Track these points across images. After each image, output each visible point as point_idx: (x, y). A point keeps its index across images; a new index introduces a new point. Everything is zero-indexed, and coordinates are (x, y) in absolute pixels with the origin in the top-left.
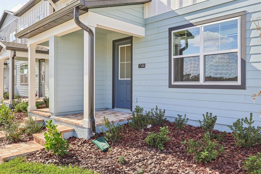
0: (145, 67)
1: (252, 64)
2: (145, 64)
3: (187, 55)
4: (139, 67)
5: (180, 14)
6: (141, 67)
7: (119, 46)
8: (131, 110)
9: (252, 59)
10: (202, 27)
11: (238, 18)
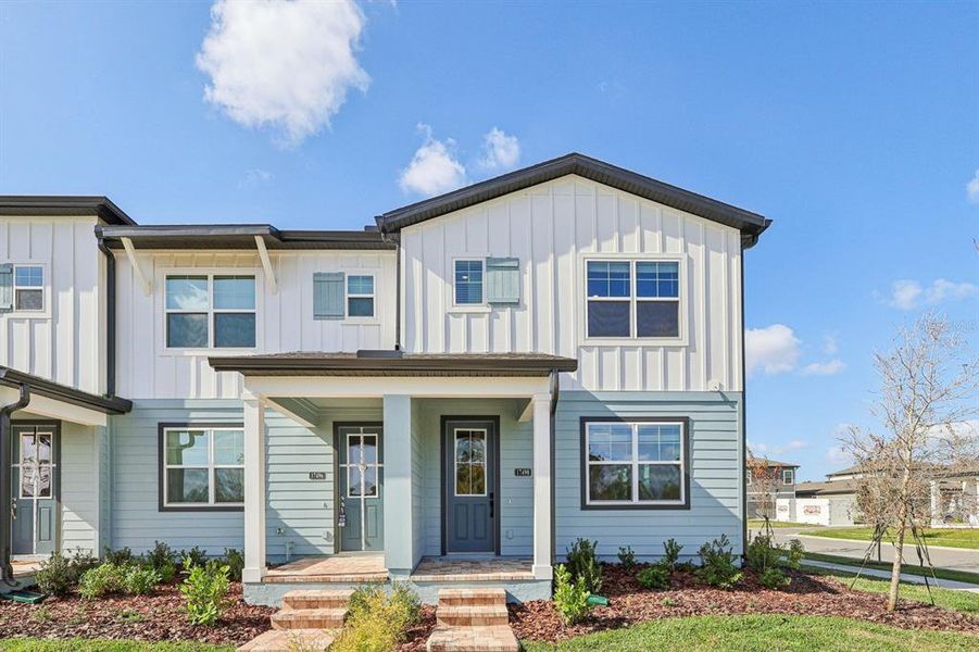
0: (530, 475)
1: (695, 480)
3: (613, 461)
4: (516, 474)
5: (600, 400)
7: (456, 430)
8: (498, 553)
9: (696, 474)
10: (635, 426)
11: (681, 423)
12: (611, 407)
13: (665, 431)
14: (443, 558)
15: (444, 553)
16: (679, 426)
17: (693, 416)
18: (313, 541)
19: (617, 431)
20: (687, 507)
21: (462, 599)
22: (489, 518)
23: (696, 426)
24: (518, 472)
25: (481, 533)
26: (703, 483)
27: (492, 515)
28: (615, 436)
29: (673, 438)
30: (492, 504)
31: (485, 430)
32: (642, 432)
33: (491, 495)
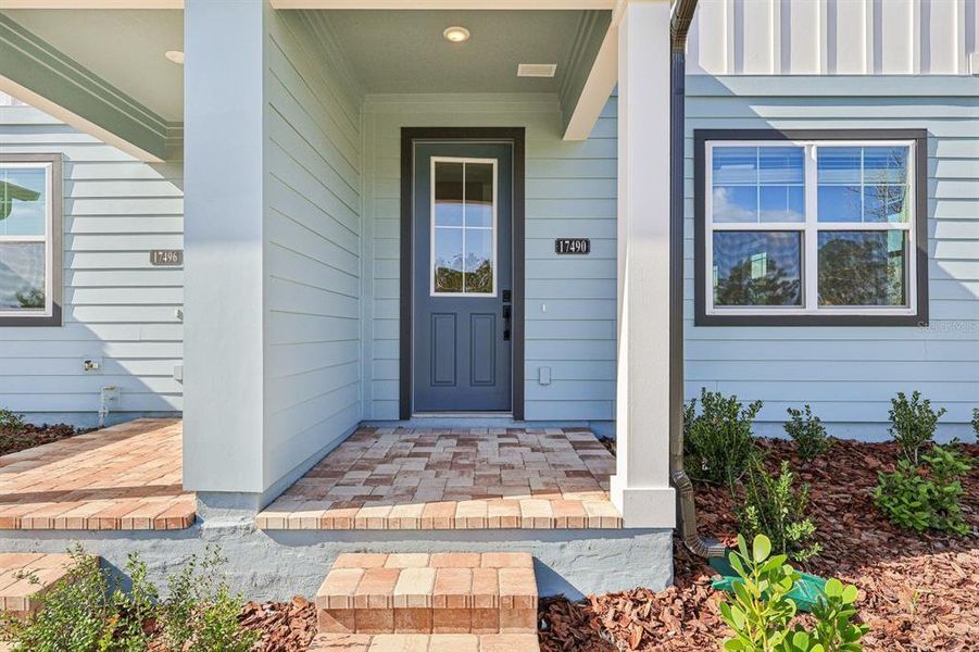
0: (588, 251)
1: (940, 263)
2: (587, 242)
3: (763, 224)
4: (558, 251)
5: (738, 94)
6: (570, 252)
7: (434, 159)
8: (519, 416)
9: (939, 251)
10: (812, 149)
11: (911, 143)
12: (762, 110)
13: (875, 161)
14: (404, 424)
15: (405, 414)
16: (906, 148)
17: (934, 129)
18: (156, 386)
19: (770, 162)
20: (921, 319)
21: (396, 611)
22: (501, 343)
23: (942, 149)
24: (563, 247)
25: (483, 374)
26: (955, 270)
27: (507, 335)
28: (768, 172)
29: (889, 176)
30: (507, 314)
31: (494, 162)
32: (825, 161)
33: (506, 295)
